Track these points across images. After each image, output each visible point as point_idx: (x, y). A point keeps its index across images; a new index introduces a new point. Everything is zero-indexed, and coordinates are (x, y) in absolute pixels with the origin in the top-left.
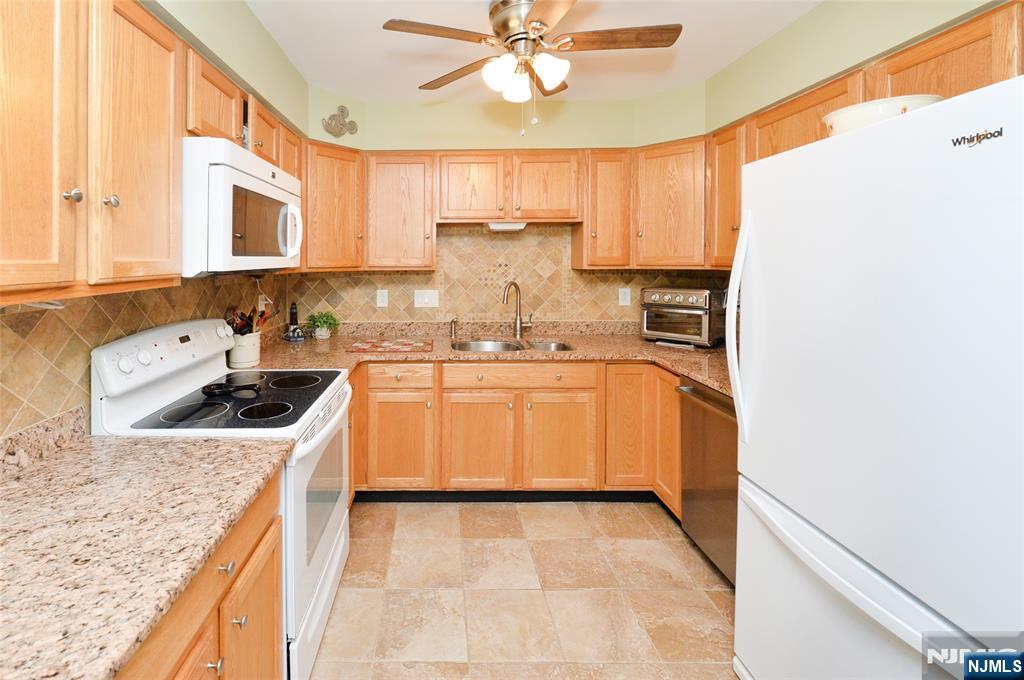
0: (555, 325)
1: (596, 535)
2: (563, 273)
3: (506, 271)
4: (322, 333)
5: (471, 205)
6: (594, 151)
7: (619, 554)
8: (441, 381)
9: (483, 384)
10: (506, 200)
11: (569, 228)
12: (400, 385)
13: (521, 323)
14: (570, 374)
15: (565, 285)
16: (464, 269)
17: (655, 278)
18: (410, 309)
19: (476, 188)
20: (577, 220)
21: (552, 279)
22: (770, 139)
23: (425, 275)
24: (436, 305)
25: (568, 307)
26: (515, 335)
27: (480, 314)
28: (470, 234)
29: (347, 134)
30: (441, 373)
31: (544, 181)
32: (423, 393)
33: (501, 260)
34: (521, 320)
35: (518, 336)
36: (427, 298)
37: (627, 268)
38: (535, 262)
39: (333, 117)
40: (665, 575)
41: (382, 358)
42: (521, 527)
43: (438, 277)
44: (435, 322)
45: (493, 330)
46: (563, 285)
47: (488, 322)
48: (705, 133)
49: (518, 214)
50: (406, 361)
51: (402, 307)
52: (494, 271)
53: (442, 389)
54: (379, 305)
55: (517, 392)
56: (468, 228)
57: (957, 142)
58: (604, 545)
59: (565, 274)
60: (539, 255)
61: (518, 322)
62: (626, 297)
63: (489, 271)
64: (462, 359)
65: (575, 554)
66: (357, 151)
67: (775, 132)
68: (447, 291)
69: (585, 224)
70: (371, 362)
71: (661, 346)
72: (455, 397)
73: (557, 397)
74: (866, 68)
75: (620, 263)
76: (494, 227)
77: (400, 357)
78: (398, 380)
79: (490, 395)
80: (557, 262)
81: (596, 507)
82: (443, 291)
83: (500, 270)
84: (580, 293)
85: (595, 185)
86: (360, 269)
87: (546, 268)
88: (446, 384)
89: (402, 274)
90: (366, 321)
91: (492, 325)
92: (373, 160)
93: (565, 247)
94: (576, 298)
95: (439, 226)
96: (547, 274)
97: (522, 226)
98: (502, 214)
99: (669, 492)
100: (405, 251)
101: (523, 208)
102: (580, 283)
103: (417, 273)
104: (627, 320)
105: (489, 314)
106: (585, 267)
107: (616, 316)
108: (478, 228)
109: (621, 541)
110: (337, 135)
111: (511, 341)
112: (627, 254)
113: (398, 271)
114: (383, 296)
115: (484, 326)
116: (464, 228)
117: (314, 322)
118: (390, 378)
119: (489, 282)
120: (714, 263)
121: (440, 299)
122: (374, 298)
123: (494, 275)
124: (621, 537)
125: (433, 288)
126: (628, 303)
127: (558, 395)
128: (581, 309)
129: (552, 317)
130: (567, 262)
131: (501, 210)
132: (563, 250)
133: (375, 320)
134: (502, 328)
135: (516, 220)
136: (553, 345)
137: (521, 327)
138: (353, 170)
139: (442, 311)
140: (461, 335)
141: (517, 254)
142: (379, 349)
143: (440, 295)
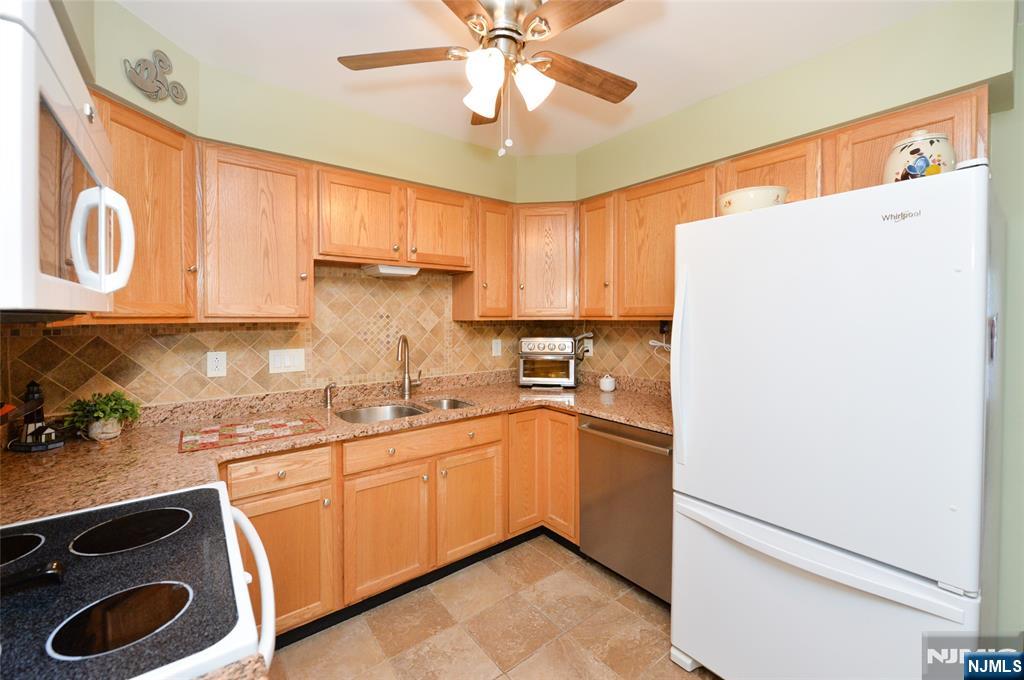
0: (439, 381)
1: (517, 588)
2: (445, 325)
3: (388, 323)
4: (106, 429)
5: (359, 242)
6: (486, 200)
7: (544, 597)
8: (341, 467)
9: (395, 460)
10: (400, 240)
11: (450, 278)
12: (284, 484)
13: (410, 382)
14: (482, 430)
15: (447, 338)
16: (339, 320)
17: (519, 329)
18: (263, 377)
19: (366, 220)
20: (468, 269)
21: (435, 331)
22: (637, 211)
23: (284, 330)
24: (302, 368)
25: (450, 360)
26: (403, 396)
27: (358, 377)
28: (346, 279)
29: (169, 100)
30: (341, 457)
31: (440, 223)
32: (316, 489)
33: (382, 310)
34: (409, 377)
35: (407, 397)
36: (287, 361)
37: (510, 319)
38: (418, 313)
39: (142, 63)
40: (585, 600)
41: (255, 451)
42: (447, 612)
43: (301, 332)
44: (301, 390)
45: (374, 393)
46: (445, 338)
47: (369, 384)
48: (575, 199)
49: (414, 257)
50: (293, 450)
51: (250, 373)
52: (375, 323)
53: (342, 476)
54: (210, 375)
55: (429, 460)
56: (343, 270)
57: (886, 218)
58: (527, 595)
59: (446, 327)
60: (423, 307)
61: (407, 381)
62: (497, 346)
63: (368, 323)
64: (370, 433)
65: (510, 617)
66: (182, 134)
67: (642, 206)
68: (316, 350)
69: (476, 273)
70: (234, 461)
71: (535, 391)
72: (361, 483)
73: (468, 457)
74: (717, 165)
75: (506, 314)
76: (384, 270)
77: (283, 445)
78: (281, 478)
79: (401, 471)
80: (439, 314)
81: (500, 559)
82: (310, 350)
83: (382, 323)
84: (459, 346)
85: (484, 235)
86: (190, 321)
87: (429, 319)
88: (348, 470)
89: (248, 329)
90: (190, 400)
91: (373, 387)
92: (212, 156)
93: (447, 298)
94: (457, 350)
95: (317, 263)
96: (429, 327)
97: (414, 272)
98: (396, 256)
99: (563, 522)
100: (269, 295)
101: (418, 251)
102: (461, 334)
103: (273, 326)
104: (498, 369)
105: (369, 375)
106: (478, 319)
107: (490, 366)
108: (355, 271)
109: (538, 584)
110: (153, 96)
111: (401, 403)
112: (511, 306)
113: (242, 325)
114: (217, 363)
115: (364, 389)
116: (338, 269)
117: (87, 413)
118: (268, 478)
119: (369, 337)
120: (584, 314)
121: (307, 361)
122: (201, 366)
123: (374, 329)
124: (537, 580)
125: (297, 345)
126: (500, 354)
127: (470, 454)
128: (462, 363)
129: (435, 373)
130: (448, 313)
131: (396, 250)
132: (444, 300)
133: (204, 396)
134: (385, 390)
135: (410, 264)
136: (445, 402)
137: (411, 386)
138: (178, 161)
139: (309, 376)
140: (337, 404)
141: (399, 305)
142: (241, 440)
143: (307, 355)
